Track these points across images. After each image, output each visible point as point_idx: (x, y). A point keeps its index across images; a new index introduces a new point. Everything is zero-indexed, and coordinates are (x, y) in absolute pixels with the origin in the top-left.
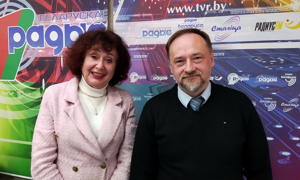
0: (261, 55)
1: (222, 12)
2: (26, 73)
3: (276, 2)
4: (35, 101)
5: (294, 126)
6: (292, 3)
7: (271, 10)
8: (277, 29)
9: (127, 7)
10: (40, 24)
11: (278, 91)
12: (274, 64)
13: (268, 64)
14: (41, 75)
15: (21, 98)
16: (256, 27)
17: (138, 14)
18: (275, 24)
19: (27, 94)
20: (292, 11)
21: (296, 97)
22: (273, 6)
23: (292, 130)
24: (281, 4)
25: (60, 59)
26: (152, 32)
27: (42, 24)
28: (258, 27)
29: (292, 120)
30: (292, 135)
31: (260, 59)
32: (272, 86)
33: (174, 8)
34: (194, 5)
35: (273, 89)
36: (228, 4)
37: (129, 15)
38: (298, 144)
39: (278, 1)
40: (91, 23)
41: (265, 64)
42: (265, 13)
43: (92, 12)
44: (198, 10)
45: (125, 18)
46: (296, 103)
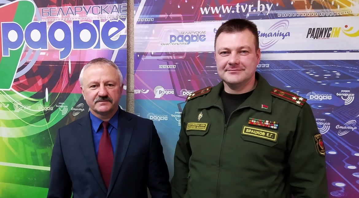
0: (313, 68)
1: (267, 14)
2: (25, 80)
3: (333, 3)
4: (37, 115)
5: (350, 152)
6: (352, 5)
7: (327, 14)
8: (333, 36)
9: (151, 5)
10: (42, 19)
11: (333, 111)
12: (329, 78)
13: (321, 78)
14: (44, 84)
15: (18, 112)
16: (308, 34)
17: (164, 14)
18: (331, 30)
19: (27, 107)
20: (352, 15)
21: (354, 118)
22: (329, 8)
23: (348, 157)
24: (339, 6)
25: (68, 64)
26: (182, 36)
27: (44, 20)
28: (310, 33)
29: (348, 145)
30: (347, 163)
31: (312, 73)
32: (326, 105)
33: (209, 8)
34: (233, 4)
35: (326, 109)
36: (275, 5)
37: (153, 16)
38: (354, 173)
39: (335, 2)
40: (106, 20)
41: (318, 79)
42: (319, 16)
43: (108, 6)
44: (238, 11)
45: (148, 19)
46: (353, 125)
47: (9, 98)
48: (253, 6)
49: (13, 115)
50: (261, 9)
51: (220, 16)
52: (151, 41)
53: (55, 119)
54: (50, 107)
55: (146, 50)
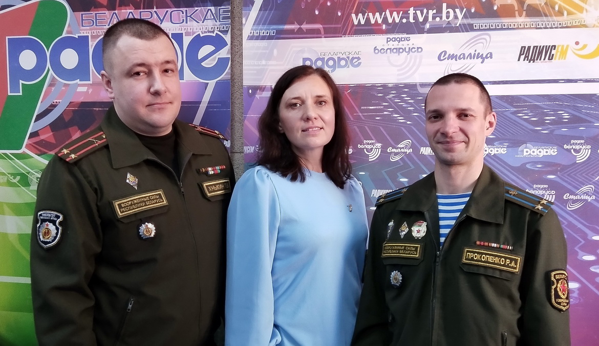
0: (529, 107)
1: (458, 25)
2: (49, 135)
3: (557, 8)
5: (586, 234)
6: (585, 11)
7: (548, 24)
8: (557, 58)
9: (271, 10)
10: (81, 32)
11: (559, 173)
12: (553, 123)
13: (541, 123)
16: (520, 55)
17: (293, 23)
18: (554, 49)
20: (585, 26)
21: (591, 183)
22: (551, 16)
23: (583, 242)
24: (565, 13)
26: (323, 59)
27: (85, 32)
28: (523, 54)
29: (582, 223)
30: (582, 251)
31: (526, 114)
32: (550, 165)
33: (366, 14)
34: (403, 9)
35: (549, 169)
36: (469, 10)
37: (275, 27)
38: (593, 267)
39: (560, 7)
40: (194, 33)
41: (535, 124)
42: (537, 28)
43: (197, 10)
44: (412, 20)
45: (266, 32)
46: (590, 194)
47: (21, 166)
48: (435, 11)
49: (28, 195)
50: (448, 17)
51: (384, 27)
52: (270, 68)
55: (262, 82)
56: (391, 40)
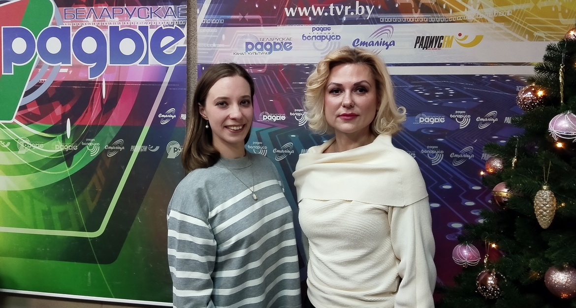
0: (423, 85)
1: (368, 19)
2: (35, 108)
3: (444, 7)
4: (52, 157)
5: (468, 185)
6: (466, 9)
7: (437, 18)
8: (445, 47)
10: (64, 23)
11: (446, 137)
12: (441, 97)
13: (432, 97)
14: (65, 113)
15: (24, 153)
16: (416, 43)
17: (238, 14)
18: (442, 39)
19: (37, 146)
20: (466, 21)
21: (470, 144)
22: (440, 13)
23: (465, 191)
24: (451, 11)
25: (101, 85)
26: (261, 44)
27: (67, 23)
28: (418, 43)
29: (464, 177)
30: (465, 198)
31: (421, 90)
32: (437, 128)
33: (296, 8)
34: (326, 5)
35: (439, 133)
36: (376, 7)
37: (223, 17)
38: (473, 211)
39: (447, 5)
40: (157, 26)
41: (428, 98)
42: (429, 22)
43: (160, 8)
44: (332, 14)
45: (216, 21)
46: (470, 153)
47: (11, 133)
48: (350, 7)
49: (17, 158)
50: (360, 12)
51: (310, 19)
52: (220, 50)
53: (79, 162)
54: (73, 145)
55: (213, 61)
56: (316, 29)
